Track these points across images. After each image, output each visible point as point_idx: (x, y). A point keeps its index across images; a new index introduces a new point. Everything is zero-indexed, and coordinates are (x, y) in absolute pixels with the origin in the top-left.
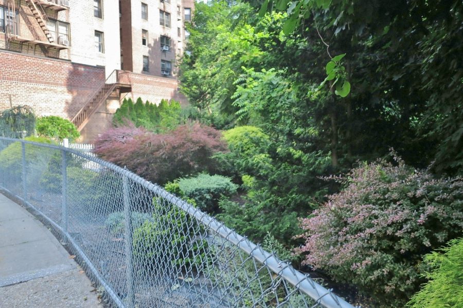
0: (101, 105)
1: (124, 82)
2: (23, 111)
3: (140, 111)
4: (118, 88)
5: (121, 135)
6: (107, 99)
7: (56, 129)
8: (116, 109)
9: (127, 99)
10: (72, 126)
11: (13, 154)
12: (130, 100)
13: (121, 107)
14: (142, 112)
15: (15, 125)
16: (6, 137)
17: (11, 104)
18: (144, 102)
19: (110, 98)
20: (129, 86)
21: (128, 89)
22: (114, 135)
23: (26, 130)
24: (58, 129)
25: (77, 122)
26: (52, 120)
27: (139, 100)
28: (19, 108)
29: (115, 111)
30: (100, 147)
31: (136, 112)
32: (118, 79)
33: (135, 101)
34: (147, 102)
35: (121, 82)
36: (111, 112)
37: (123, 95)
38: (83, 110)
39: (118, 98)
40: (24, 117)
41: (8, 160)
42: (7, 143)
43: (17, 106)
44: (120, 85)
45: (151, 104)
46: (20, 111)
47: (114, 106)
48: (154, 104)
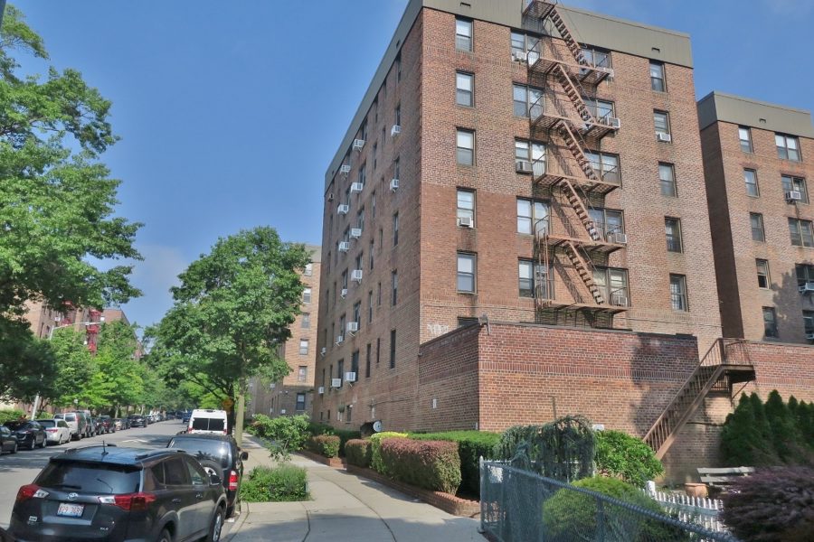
0: (695, 408)
1: (736, 360)
2: (575, 426)
3: (778, 419)
4: (726, 374)
5: (790, 486)
6: (706, 396)
7: (620, 457)
8: (727, 414)
9: (749, 395)
10: (649, 451)
12: (754, 396)
13: (736, 411)
14: (785, 422)
15: (562, 453)
16: (547, 475)
17: (555, 414)
18: (786, 400)
19: (713, 394)
20: (749, 369)
21: (748, 375)
22: (775, 486)
23: (578, 460)
24: (624, 456)
25: (655, 441)
26: (612, 438)
27: (775, 396)
28: (568, 420)
29: (724, 420)
31: (770, 421)
32: (724, 356)
33: (764, 399)
34: (792, 399)
35: (732, 361)
36: (715, 421)
37: (736, 386)
38: (663, 419)
39: (727, 393)
40: (576, 437)
42: (552, 488)
43: (565, 416)
44: (731, 368)
45: (802, 402)
46: (569, 426)
47: (721, 409)
48: (807, 402)
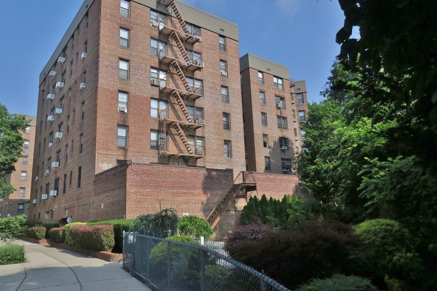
0: (230, 203)
1: (249, 181)
2: (169, 213)
3: (264, 207)
4: (244, 188)
5: (249, 232)
6: (235, 198)
7: (194, 227)
8: (244, 206)
9: (253, 197)
10: (207, 224)
11: (160, 252)
12: (255, 197)
13: (248, 204)
14: (267, 208)
15: (163, 226)
16: (156, 236)
17: (161, 207)
18: (268, 199)
19: (238, 197)
20: (254, 185)
21: (253, 188)
22: (244, 233)
23: (170, 229)
24: (195, 227)
25: (211, 220)
26: (191, 219)
27: (264, 197)
28: (166, 211)
29: (243, 209)
30: (232, 245)
31: (261, 208)
32: (244, 180)
33: (260, 198)
34: (271, 198)
35: (247, 182)
36: (239, 209)
37: (249, 193)
38: (215, 209)
39: (245, 196)
40: (170, 218)
41: (157, 257)
42: (156, 242)
43: (165, 209)
44: (246, 185)
45: (275, 200)
46: (167, 214)
47: (241, 204)
48: (277, 199)
